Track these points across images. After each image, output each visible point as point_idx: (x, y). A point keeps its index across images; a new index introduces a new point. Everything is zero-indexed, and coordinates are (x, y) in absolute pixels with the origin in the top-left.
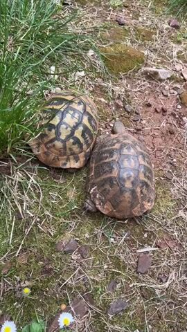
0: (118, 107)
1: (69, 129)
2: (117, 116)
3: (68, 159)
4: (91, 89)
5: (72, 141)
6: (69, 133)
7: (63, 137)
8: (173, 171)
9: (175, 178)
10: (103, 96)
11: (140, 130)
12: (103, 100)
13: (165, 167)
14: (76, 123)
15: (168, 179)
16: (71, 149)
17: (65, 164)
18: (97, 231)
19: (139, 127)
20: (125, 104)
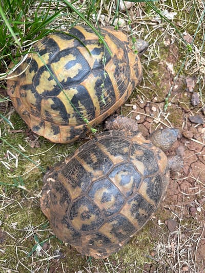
0: (184, 88)
1: (53, 82)
2: (173, 100)
3: (42, 124)
4: (167, 43)
5: (51, 102)
6: (51, 89)
7: (40, 90)
8: (184, 222)
9: (178, 232)
10: (175, 62)
11: (188, 139)
12: (170, 66)
13: (179, 209)
14: (69, 78)
15: (166, 228)
16: (47, 113)
17: (37, 128)
18: (30, 229)
19: (189, 134)
20: (196, 90)
